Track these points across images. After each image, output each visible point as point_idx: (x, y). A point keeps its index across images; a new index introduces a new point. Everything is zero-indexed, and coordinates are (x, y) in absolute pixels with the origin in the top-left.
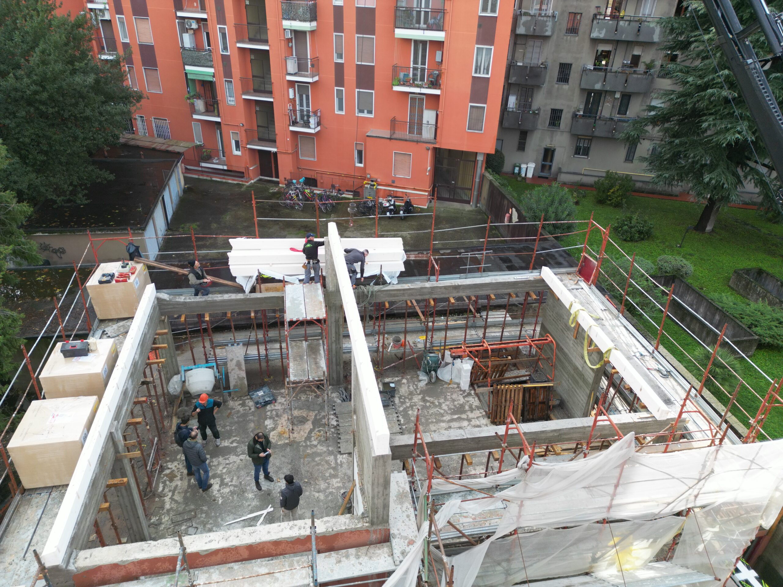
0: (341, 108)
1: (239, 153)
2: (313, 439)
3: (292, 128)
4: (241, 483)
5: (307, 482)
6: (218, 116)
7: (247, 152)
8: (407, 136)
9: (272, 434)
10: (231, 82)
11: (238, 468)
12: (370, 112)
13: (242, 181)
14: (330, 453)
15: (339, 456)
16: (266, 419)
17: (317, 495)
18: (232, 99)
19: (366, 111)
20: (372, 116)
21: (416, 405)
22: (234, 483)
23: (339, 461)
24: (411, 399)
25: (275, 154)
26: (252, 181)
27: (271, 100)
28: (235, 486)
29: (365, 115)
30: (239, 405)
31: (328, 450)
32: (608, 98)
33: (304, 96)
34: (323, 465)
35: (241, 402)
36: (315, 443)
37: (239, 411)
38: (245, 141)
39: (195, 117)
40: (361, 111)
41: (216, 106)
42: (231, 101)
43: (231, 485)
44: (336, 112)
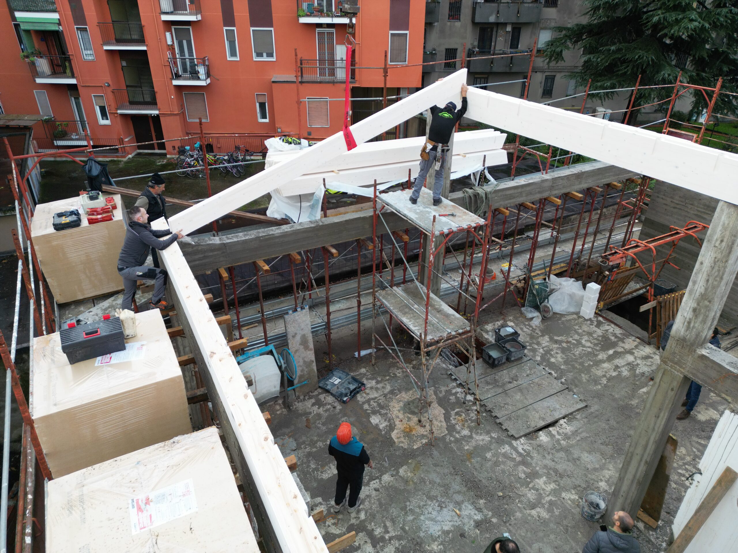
0: (233, 54)
1: (107, 122)
2: (458, 427)
3: (176, 82)
4: (403, 529)
5: (503, 497)
6: (73, 76)
7: (119, 119)
8: (318, 77)
9: (394, 435)
10: (85, 30)
11: (381, 505)
12: (270, 55)
13: (117, 157)
14: (500, 442)
15: (514, 443)
16: (368, 416)
17: (534, 512)
18: (89, 52)
19: (265, 54)
20: (274, 59)
21: (552, 350)
22: (392, 534)
23: (521, 451)
24: (538, 344)
25: (156, 118)
26: (130, 156)
27: (144, 48)
28: (399, 538)
29: (265, 58)
30: (313, 405)
31: (491, 437)
32: (501, 32)
33: (185, 42)
34: (504, 463)
35: (313, 401)
36: (466, 432)
37: (319, 416)
38: (113, 105)
39: (39, 81)
40: (259, 55)
41: (67, 64)
42: (88, 55)
43: (391, 539)
44: (228, 59)
